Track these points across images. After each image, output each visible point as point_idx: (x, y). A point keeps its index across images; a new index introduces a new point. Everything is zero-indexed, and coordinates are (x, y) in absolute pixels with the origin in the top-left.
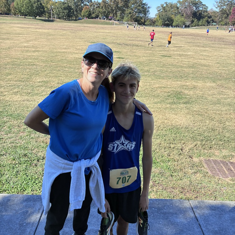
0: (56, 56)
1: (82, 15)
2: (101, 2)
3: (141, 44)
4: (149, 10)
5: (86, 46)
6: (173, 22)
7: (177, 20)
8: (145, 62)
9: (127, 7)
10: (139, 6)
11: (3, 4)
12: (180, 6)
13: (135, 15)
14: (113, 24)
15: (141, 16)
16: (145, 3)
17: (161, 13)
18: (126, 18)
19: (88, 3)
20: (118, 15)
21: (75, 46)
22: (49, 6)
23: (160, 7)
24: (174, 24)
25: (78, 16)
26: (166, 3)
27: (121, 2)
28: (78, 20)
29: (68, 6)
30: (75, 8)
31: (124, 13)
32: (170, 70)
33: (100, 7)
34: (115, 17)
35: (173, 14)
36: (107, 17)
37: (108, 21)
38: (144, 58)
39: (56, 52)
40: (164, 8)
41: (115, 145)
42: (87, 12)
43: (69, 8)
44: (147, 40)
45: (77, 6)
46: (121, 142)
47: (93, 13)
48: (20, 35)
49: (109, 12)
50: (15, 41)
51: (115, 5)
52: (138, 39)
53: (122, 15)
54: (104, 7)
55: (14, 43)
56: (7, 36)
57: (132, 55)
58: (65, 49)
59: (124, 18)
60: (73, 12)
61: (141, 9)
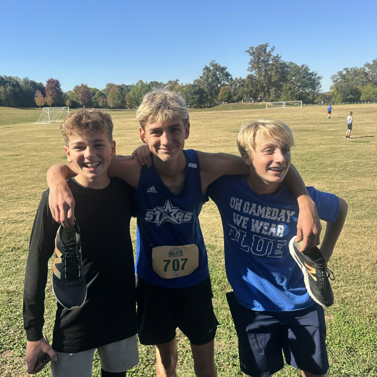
1: (219, 99)
2: (245, 78)
3: (313, 127)
4: (320, 81)
5: (225, 136)
6: (360, 95)
7: (366, 91)
8: (326, 153)
9: (286, 80)
10: (304, 77)
11: (117, 95)
12: (369, 72)
13: (298, 90)
14: (264, 107)
15: (308, 91)
16: (313, 73)
17: (340, 84)
18: (283, 96)
19: (228, 81)
20: (272, 93)
21: (208, 137)
23: (337, 76)
24: (362, 98)
25: (213, 101)
26: (346, 69)
27: (276, 75)
28: (214, 106)
29: (200, 89)
30: (209, 91)
31: (280, 90)
32: (373, 163)
33: (244, 86)
34: (267, 97)
35: (359, 84)
36: (255, 98)
37: (257, 103)
38: (321, 146)
40: (343, 77)
41: (156, 212)
42: (226, 94)
43: (201, 92)
44: (323, 122)
45: (212, 88)
46: (166, 210)
47: (235, 94)
48: (135, 130)
49: (258, 91)
50: (128, 138)
51: (267, 80)
52: (308, 121)
53: (278, 93)
54: (250, 85)
55: (125, 140)
56: (118, 132)
57: (300, 143)
58: (195, 142)
59: (281, 97)
60: (207, 96)
61: (307, 82)
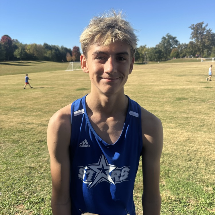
0: (143, 88)
1: (171, 56)
5: (172, 79)
9: (214, 45)
14: (200, 61)
19: (177, 46)
20: (205, 53)
21: (161, 79)
22: (143, 52)
25: (167, 57)
27: (208, 42)
28: (167, 60)
29: (159, 50)
30: (165, 51)
31: (211, 51)
33: (187, 48)
34: (202, 55)
36: (194, 56)
37: (195, 59)
39: (144, 85)
42: (175, 53)
43: (159, 52)
45: (167, 50)
47: (181, 53)
49: (196, 51)
51: (202, 44)
53: (209, 52)
54: (191, 47)
58: (153, 82)
59: (211, 55)
60: (163, 54)
